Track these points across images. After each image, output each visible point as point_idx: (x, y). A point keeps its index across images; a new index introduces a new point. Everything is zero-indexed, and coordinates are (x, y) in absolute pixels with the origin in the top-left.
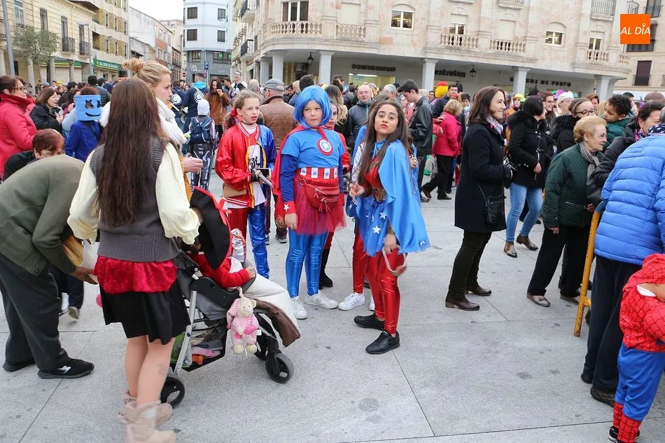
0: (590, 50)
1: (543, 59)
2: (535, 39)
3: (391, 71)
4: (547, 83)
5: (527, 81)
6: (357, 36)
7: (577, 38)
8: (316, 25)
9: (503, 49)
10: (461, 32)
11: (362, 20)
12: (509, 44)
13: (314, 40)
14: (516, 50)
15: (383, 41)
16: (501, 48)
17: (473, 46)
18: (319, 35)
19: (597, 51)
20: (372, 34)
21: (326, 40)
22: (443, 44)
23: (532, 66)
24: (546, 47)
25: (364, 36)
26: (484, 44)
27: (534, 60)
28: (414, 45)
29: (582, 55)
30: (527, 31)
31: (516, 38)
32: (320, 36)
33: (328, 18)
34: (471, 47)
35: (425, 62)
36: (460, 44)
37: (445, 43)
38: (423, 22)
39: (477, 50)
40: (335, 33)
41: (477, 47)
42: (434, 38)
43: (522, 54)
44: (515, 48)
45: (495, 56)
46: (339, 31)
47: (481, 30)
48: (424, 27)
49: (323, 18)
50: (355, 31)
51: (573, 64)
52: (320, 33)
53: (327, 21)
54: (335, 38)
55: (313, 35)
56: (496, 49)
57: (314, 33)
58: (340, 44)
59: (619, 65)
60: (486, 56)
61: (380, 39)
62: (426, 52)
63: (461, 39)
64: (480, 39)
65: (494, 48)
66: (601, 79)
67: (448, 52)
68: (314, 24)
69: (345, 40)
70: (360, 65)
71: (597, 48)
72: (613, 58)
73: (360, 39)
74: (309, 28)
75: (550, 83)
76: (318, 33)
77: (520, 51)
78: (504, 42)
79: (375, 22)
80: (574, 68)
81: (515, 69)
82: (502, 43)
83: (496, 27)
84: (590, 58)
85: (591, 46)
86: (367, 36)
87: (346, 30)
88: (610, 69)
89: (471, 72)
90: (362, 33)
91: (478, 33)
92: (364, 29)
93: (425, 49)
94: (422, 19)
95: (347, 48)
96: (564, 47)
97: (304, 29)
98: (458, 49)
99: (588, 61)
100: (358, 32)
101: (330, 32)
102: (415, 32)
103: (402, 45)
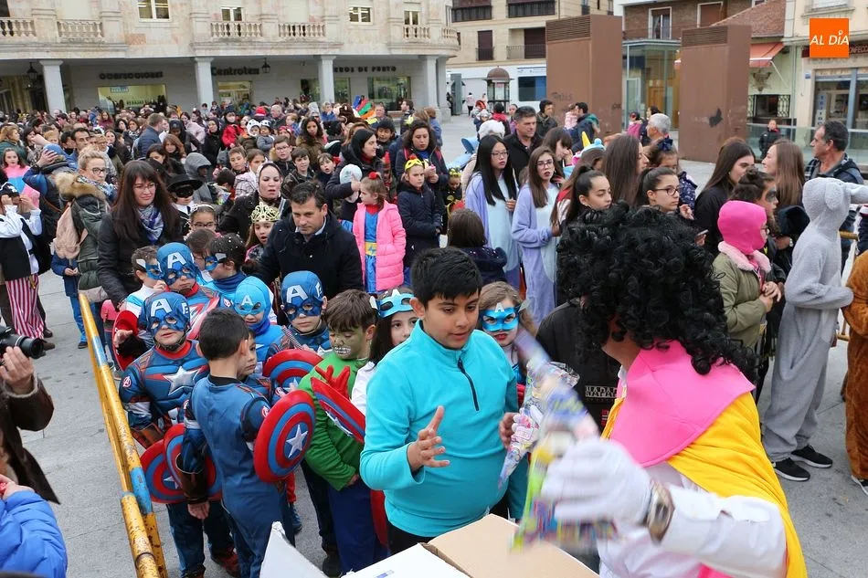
0: (406, 26)
1: (351, 42)
2: (336, 18)
3: (157, 77)
4: (366, 70)
5: (335, 70)
6: (92, 36)
7: (388, 12)
8: (25, 23)
9: (297, 36)
10: (238, 17)
11: (95, 12)
12: (304, 27)
13: (25, 45)
14: (314, 34)
15: (129, 41)
16: (294, 34)
17: (256, 34)
18: (32, 38)
19: (415, 26)
20: (113, 31)
21: (45, 45)
22: (215, 36)
23: (337, 52)
24: (351, 27)
25: (102, 35)
26: (271, 30)
27: (338, 45)
28: (176, 40)
29: (397, 32)
30: (324, 10)
31: (312, 19)
32: (35, 39)
33: (41, 12)
34: (253, 35)
35: (196, 62)
36: (240, 34)
37: (218, 34)
38: (184, 8)
39: (262, 39)
40: (57, 32)
41: (261, 35)
42: (201, 29)
43: (321, 39)
44: (312, 31)
45: (288, 44)
46: (63, 30)
47: (265, 12)
48: (186, 15)
49: (34, 12)
50: (88, 28)
51: (389, 45)
52: (34, 34)
53: (41, 17)
54: (59, 40)
55: (23, 38)
56: (287, 36)
57: (23, 35)
58: (68, 48)
59: (443, 41)
60: (275, 45)
61: (126, 37)
62: (195, 49)
63: (239, 27)
64: (264, 26)
65: (285, 34)
66: (426, 60)
67: (223, 45)
68: (20, 21)
69: (74, 43)
70: (111, 75)
71: (415, 22)
72: (436, 34)
73: (97, 40)
74: (14, 28)
75: (369, 70)
76: (31, 35)
77: (319, 34)
78: (296, 25)
79: (113, 14)
80: (390, 49)
81: (317, 59)
82: (294, 27)
83: (283, 7)
84: (407, 36)
85: (407, 22)
86: (106, 34)
87: (73, 28)
88: (433, 47)
89: (263, 67)
90: (99, 31)
91: (261, 17)
92: (101, 24)
93: (191, 45)
94: (181, 4)
95: (80, 53)
96: (374, 24)
97: (7, 29)
98: (237, 41)
99: (406, 40)
100: (92, 30)
101: (48, 32)
102: (176, 23)
103: (160, 42)
